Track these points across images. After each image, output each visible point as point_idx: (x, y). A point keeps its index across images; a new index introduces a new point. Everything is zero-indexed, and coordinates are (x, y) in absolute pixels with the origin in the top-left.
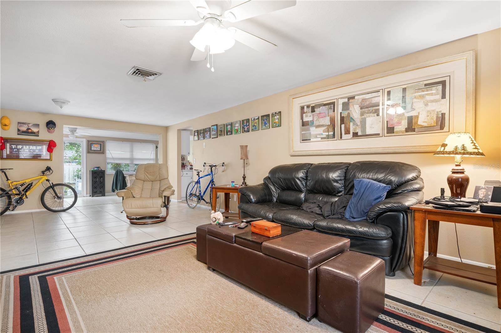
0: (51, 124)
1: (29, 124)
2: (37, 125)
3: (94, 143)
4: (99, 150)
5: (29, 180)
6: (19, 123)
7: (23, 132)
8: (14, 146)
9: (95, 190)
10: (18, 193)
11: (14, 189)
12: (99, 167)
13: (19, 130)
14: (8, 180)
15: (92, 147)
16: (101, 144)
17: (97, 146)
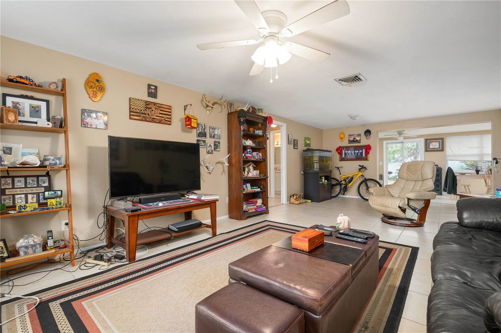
0: (368, 132)
1: (355, 135)
2: (359, 135)
3: (432, 141)
4: (438, 147)
5: (351, 175)
6: (349, 135)
7: (352, 141)
8: (346, 152)
10: (345, 183)
11: (343, 180)
13: (349, 140)
14: (340, 174)
15: (430, 145)
16: (439, 142)
17: (436, 144)
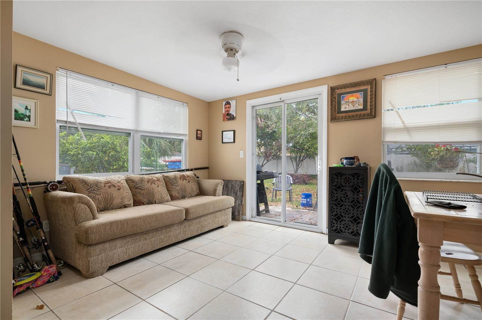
3: (347, 91)
4: (361, 107)
9: (338, 226)
12: (353, 158)
16: (365, 91)
17: (355, 99)
